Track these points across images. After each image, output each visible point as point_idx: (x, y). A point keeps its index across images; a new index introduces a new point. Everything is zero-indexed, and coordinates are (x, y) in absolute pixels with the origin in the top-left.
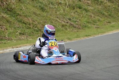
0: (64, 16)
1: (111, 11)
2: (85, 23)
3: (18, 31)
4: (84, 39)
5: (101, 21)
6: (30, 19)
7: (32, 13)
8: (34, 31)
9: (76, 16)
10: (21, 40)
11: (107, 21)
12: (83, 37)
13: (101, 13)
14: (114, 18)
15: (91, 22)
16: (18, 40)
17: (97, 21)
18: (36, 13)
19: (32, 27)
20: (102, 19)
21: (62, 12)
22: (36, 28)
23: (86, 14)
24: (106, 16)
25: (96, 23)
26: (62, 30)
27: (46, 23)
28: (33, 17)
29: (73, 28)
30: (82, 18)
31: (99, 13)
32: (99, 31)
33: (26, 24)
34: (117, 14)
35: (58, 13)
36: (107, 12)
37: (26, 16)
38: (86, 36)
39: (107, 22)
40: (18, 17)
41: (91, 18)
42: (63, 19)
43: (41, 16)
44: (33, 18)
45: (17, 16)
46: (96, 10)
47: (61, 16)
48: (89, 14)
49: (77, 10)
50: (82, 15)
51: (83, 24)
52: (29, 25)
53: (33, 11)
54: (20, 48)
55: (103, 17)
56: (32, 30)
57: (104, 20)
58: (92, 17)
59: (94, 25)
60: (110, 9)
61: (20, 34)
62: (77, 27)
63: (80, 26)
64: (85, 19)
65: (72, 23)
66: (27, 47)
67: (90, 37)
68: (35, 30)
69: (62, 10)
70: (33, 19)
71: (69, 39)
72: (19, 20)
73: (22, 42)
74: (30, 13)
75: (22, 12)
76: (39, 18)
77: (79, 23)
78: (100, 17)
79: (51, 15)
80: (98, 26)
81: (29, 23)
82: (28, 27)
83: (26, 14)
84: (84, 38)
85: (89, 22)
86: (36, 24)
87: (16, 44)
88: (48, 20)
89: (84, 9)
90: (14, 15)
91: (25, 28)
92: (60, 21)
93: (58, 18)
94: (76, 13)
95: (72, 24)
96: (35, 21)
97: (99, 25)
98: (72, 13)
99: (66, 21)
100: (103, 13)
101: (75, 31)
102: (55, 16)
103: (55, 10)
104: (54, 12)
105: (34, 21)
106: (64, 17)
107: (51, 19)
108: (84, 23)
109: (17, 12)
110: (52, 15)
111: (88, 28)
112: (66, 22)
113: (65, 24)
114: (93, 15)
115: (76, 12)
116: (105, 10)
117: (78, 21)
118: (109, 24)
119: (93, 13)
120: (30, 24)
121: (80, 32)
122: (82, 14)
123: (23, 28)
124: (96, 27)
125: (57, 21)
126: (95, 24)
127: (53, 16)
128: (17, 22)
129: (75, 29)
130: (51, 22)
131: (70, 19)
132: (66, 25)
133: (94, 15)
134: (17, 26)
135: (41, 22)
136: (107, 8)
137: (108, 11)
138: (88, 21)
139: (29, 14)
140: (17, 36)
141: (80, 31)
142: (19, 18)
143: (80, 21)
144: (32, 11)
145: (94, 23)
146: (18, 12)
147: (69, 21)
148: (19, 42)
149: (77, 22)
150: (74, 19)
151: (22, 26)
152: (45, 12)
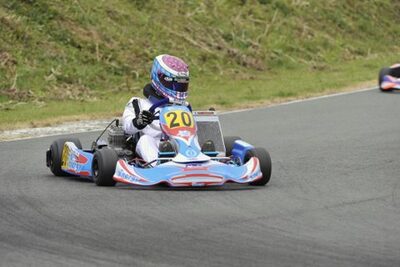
0: (210, 28)
1: (366, 15)
2: (280, 51)
3: (53, 70)
4: (273, 105)
5: (332, 48)
6: (94, 32)
7: (101, 11)
8: (105, 73)
9: (248, 26)
10: (62, 100)
11: (353, 48)
12: (268, 98)
13: (334, 21)
14: (377, 40)
15: (298, 50)
16: (51, 99)
17: (319, 47)
18: (116, 12)
19: (99, 59)
20: (337, 41)
21: (203, 11)
22: (114, 64)
23: (281, 22)
24: (351, 32)
25: (315, 51)
26: (202, 72)
27: (148, 46)
28: (103, 26)
29: (237, 65)
30: (268, 34)
31: (328, 19)
32: (325, 80)
33: (79, 47)
34: (388, 25)
35: (189, 15)
36: (354, 19)
37: (80, 22)
38: (282, 95)
39: (352, 52)
40: (55, 22)
41: (299, 36)
42: (206, 35)
43: (133, 24)
44: (105, 29)
45: (51, 19)
46: (315, 10)
47: (198, 27)
48: (293, 21)
49: (253, 6)
50: (268, 26)
51: (273, 55)
52: (88, 53)
53: (107, 5)
54: (57, 129)
55: (339, 34)
56: (102, 68)
57: (342, 46)
58: (303, 34)
59: (310, 58)
60: (365, 8)
61: (59, 79)
62: (251, 65)
63: (260, 61)
64: (278, 38)
65: (235, 50)
66: (81, 125)
67: (294, 101)
68: (109, 70)
69: (202, 4)
70: (104, 33)
71: (223, 104)
72: (58, 34)
73: (64, 109)
74: (94, 11)
75: (68, 7)
76: (124, 28)
77: (258, 53)
78: (328, 32)
79: (164, 21)
80: (323, 64)
81: (89, 45)
82: (86, 57)
83: (81, 15)
84: (273, 102)
85: (292, 49)
86: (112, 51)
87: (43, 114)
88: (154, 38)
89: (277, 5)
90: (39, 17)
91: (76, 61)
92: (195, 43)
93: (187, 30)
94: (250, 17)
95: (234, 55)
96: (112, 40)
97: (324, 60)
98: (235, 15)
99: (216, 41)
100: (339, 20)
101: (244, 76)
102: (180, 24)
103: (180, 6)
104: (177, 10)
105: (108, 40)
106: (208, 31)
107: (164, 33)
108: (276, 53)
109: (50, 8)
110: (170, 22)
111: (288, 68)
112: (216, 44)
113: (210, 51)
114: (305, 27)
115: (250, 13)
116: (346, 11)
117: (256, 44)
118: (358, 57)
119: (306, 20)
120: (93, 50)
121: (261, 82)
122: (270, 20)
123: (70, 60)
124: (315, 68)
125: (185, 40)
126: (312, 54)
127: (173, 23)
128: (49, 40)
129: (245, 72)
130: (166, 45)
131: (230, 35)
132: (215, 57)
133: (310, 25)
134: (49, 53)
135: (131, 44)
136: (356, 5)
137: (356, 16)
138: (288, 45)
139: (93, 14)
140: (49, 88)
141: (262, 76)
142: (57, 27)
143: (260, 46)
144: (100, 5)
145: (309, 53)
146: (54, 8)
147: (226, 43)
148: (55, 105)
149: (250, 48)
150: (243, 36)
151: (65, 55)
152: (145, 10)
